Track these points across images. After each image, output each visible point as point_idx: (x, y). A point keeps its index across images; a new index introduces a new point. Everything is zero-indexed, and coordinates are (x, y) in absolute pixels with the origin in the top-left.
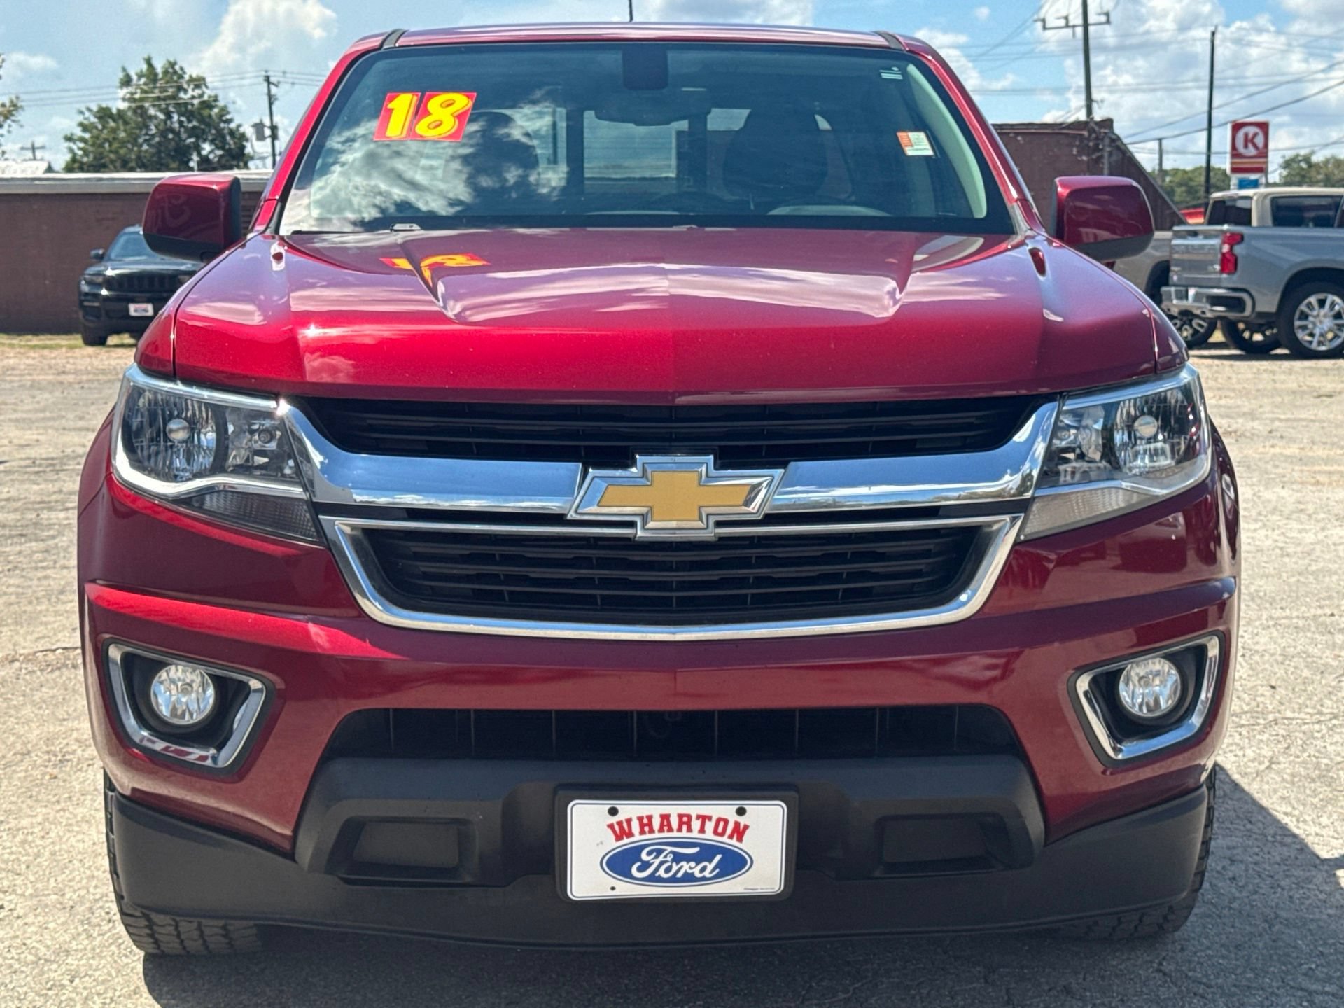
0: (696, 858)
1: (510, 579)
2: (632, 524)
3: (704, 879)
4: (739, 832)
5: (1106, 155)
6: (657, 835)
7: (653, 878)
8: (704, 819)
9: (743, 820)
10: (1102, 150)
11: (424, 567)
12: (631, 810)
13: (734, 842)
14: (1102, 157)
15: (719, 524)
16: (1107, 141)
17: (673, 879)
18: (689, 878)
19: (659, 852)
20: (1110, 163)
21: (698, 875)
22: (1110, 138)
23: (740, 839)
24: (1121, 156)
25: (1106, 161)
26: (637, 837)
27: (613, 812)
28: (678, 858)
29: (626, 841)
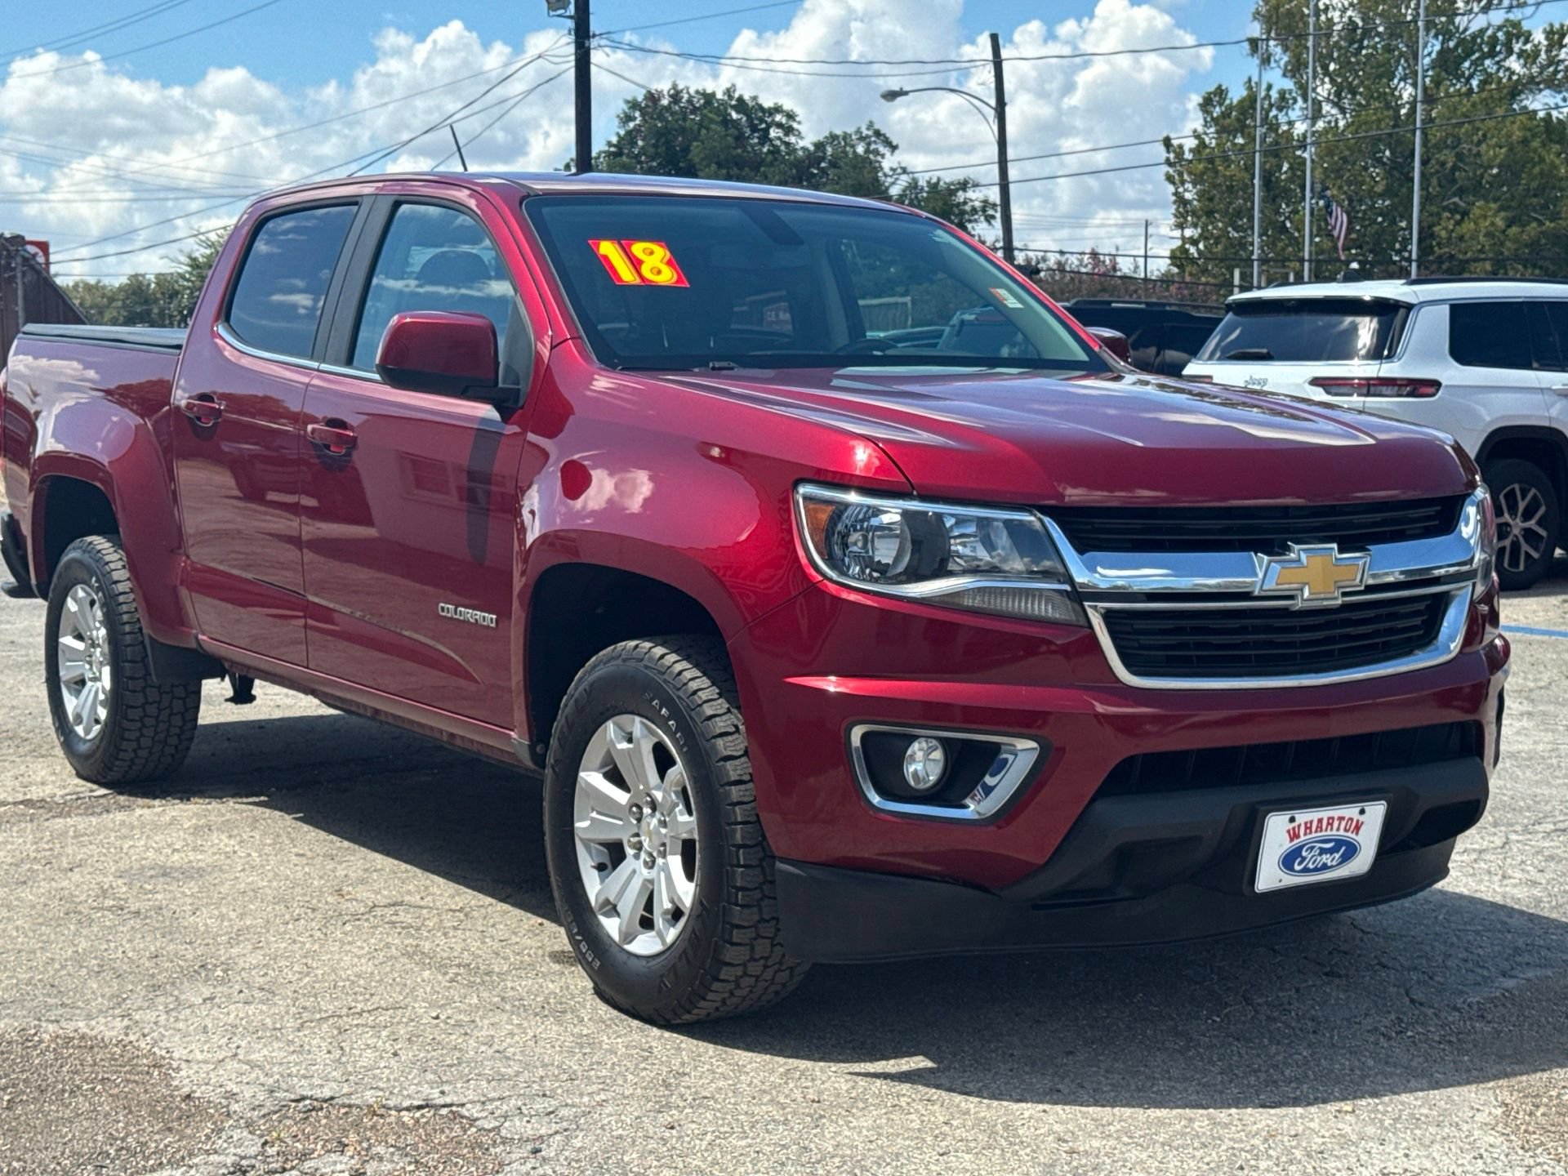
0: (1331, 851)
1: (1199, 646)
2: (1291, 597)
3: (1332, 867)
4: (1358, 828)
5: (19, 275)
6: (1314, 835)
7: (1306, 870)
8: (1341, 819)
9: (1362, 818)
10: (14, 269)
11: (1145, 640)
12: (1303, 817)
13: (1353, 836)
14: (14, 277)
15: (1345, 594)
16: (19, 260)
17: (1316, 870)
18: (1325, 867)
19: (1312, 848)
20: (24, 283)
21: (1329, 864)
22: (23, 257)
23: (1357, 834)
24: (35, 276)
25: (19, 281)
26: (1302, 838)
27: (1292, 820)
28: (1323, 851)
29: (1296, 841)
